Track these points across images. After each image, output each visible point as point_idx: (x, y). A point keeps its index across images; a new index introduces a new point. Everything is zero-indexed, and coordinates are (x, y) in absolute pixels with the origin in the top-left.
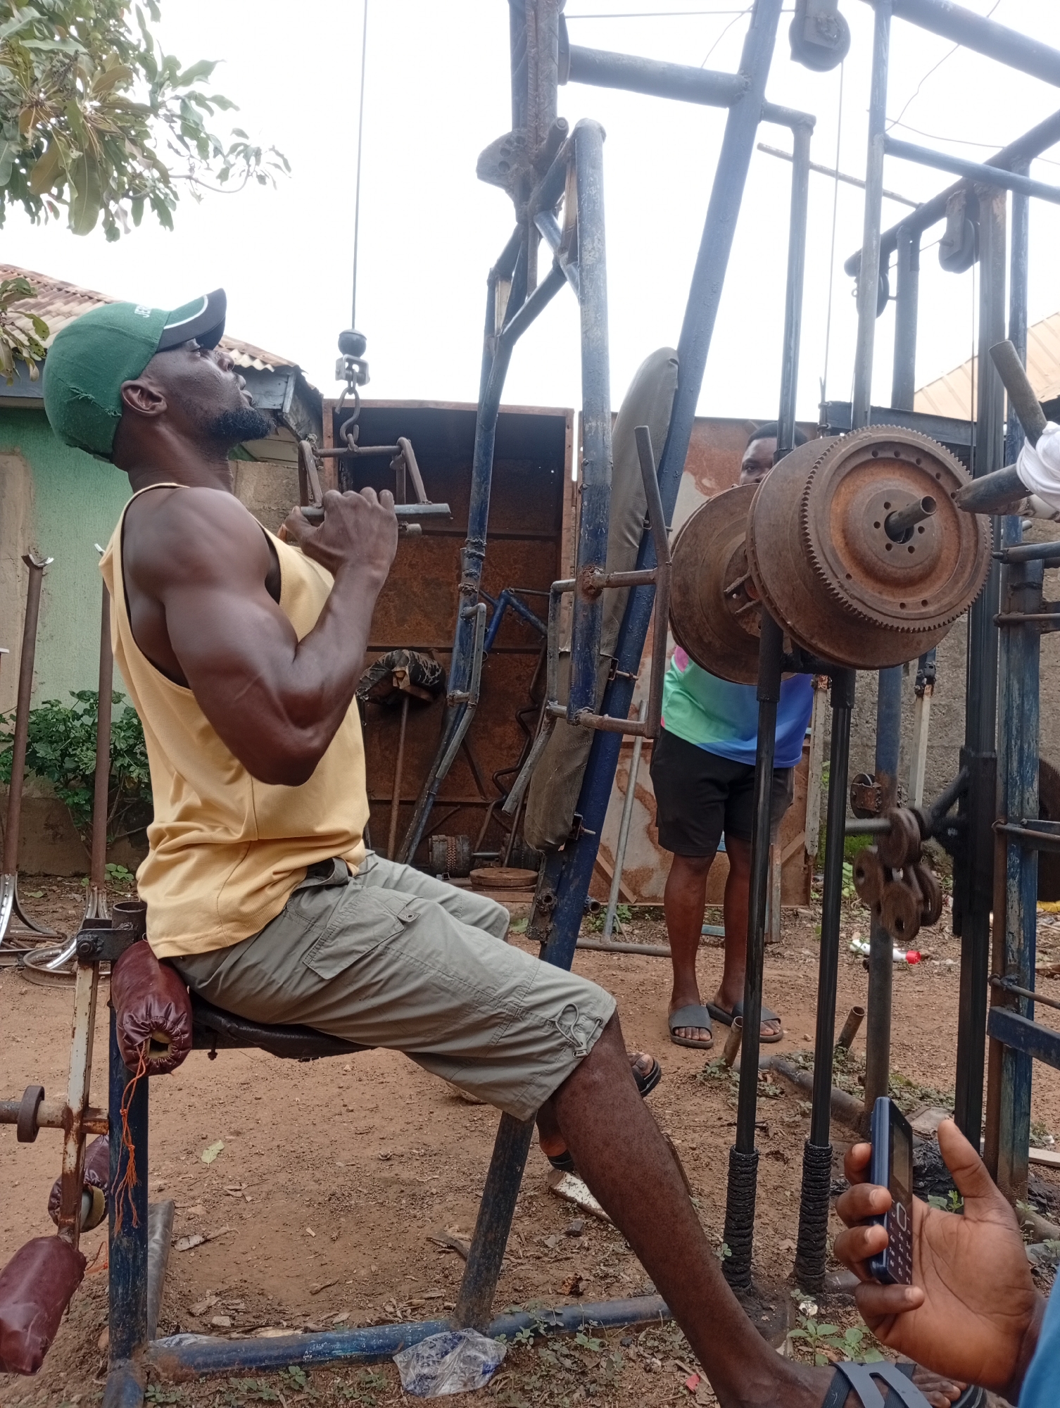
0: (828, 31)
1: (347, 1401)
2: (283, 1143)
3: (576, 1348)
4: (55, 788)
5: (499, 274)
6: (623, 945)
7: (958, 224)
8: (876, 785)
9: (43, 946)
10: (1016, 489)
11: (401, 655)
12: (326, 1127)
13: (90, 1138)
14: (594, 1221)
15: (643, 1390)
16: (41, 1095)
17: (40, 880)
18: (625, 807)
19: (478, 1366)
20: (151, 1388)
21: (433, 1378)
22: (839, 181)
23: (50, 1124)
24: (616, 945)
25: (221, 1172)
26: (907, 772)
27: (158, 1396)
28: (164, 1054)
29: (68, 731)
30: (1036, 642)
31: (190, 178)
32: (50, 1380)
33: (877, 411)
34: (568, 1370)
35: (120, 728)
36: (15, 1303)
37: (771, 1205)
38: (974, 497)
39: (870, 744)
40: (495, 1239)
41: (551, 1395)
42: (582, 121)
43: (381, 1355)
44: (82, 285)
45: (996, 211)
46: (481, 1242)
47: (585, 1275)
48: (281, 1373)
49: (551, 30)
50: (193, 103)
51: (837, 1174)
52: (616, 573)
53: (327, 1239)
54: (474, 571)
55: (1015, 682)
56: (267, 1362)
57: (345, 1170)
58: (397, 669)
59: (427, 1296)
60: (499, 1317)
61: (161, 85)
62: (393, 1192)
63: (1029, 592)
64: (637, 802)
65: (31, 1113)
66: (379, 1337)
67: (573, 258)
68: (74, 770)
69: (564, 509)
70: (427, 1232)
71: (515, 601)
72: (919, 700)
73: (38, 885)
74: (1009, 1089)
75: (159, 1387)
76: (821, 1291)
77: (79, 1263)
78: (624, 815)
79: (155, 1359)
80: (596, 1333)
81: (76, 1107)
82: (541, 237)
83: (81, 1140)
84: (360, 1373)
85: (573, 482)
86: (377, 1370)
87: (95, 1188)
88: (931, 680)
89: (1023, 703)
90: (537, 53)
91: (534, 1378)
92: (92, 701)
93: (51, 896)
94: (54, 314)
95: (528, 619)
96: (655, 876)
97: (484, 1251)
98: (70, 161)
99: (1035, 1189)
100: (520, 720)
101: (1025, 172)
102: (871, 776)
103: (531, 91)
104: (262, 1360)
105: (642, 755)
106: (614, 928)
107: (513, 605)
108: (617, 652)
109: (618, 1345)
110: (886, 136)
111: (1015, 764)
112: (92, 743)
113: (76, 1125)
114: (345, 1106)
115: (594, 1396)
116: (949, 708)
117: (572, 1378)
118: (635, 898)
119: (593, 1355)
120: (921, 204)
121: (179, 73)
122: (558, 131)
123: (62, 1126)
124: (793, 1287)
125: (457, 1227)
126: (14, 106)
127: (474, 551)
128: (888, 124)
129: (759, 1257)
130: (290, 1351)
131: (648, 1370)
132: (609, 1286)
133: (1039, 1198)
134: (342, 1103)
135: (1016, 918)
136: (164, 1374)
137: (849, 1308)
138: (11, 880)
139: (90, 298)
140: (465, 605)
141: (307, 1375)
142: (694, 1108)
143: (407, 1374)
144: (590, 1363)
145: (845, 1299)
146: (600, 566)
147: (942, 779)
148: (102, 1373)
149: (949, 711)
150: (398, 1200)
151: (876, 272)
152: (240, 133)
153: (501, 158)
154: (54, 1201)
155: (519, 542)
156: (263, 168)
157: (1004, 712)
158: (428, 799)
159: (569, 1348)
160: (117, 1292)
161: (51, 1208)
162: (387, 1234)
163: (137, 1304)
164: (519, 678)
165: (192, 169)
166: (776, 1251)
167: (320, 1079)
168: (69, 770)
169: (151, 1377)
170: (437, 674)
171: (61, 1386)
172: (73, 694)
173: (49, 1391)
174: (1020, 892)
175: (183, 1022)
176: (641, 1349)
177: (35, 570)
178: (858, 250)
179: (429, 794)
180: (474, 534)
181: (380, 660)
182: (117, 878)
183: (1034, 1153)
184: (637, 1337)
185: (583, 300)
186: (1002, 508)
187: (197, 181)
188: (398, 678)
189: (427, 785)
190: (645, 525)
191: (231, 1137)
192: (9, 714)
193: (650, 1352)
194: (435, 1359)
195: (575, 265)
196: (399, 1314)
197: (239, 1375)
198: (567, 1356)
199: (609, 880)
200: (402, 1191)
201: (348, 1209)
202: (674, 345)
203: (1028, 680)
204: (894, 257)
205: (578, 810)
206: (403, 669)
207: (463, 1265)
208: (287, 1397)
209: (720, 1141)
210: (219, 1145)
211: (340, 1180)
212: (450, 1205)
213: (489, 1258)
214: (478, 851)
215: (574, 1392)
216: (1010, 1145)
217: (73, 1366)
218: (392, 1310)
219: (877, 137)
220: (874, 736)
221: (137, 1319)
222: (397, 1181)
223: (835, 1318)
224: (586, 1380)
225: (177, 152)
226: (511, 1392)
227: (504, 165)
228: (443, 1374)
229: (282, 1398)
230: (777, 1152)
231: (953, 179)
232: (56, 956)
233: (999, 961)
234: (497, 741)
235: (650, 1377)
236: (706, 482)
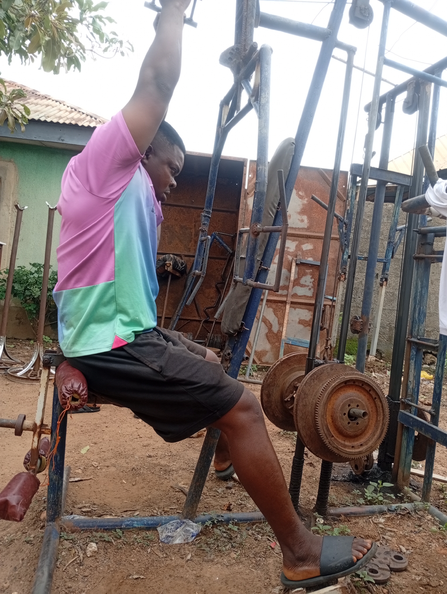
0: (365, 13)
1: (138, 543)
2: (114, 448)
3: (228, 530)
4: (21, 303)
5: (224, 103)
6: (253, 380)
7: (411, 94)
8: (361, 320)
9: (15, 366)
10: (424, 204)
11: (170, 257)
12: (131, 443)
13: (43, 436)
14: (237, 484)
15: (254, 546)
16: (25, 418)
17: (13, 340)
18: (258, 325)
19: (190, 534)
20: (62, 533)
21: (172, 537)
22: (365, 73)
23: (28, 429)
24: (250, 380)
25: (88, 457)
26: (373, 319)
27: (65, 536)
28: (77, 403)
29: (28, 279)
30: (429, 266)
31: (92, 51)
32: (22, 529)
33: (373, 169)
34: (225, 537)
35: (50, 279)
36: (14, 495)
37: (307, 483)
38: (408, 206)
39: (359, 306)
40: (200, 485)
41: (218, 546)
42: (264, 45)
43: (152, 527)
44: (42, 92)
45: (427, 90)
46: (194, 486)
47: (233, 503)
48: (113, 531)
49: (253, 6)
50: (97, 20)
51: (334, 473)
52: (266, 227)
53: (131, 485)
54: (206, 222)
55: (419, 282)
56: (108, 527)
57: (138, 459)
58: (167, 262)
59: (170, 508)
60: (199, 516)
61: (85, 11)
62: (157, 469)
63: (428, 246)
64: (263, 323)
65: (21, 424)
66: (152, 520)
67: (257, 99)
68: (30, 296)
69: (241, 200)
70: (172, 484)
71: (217, 237)
72: (381, 287)
73: (12, 342)
74: (405, 443)
75: (65, 533)
76: (325, 515)
77: (37, 483)
78: (257, 328)
79: (64, 523)
80: (236, 524)
81: (38, 423)
82: (243, 89)
83: (39, 436)
84: (144, 534)
85: (245, 189)
86: (150, 533)
87: (42, 456)
88: (386, 280)
89: (422, 290)
90: (247, 14)
91: (212, 539)
92: (38, 267)
93: (17, 347)
94: (30, 103)
95: (223, 245)
96: (268, 354)
97: (195, 489)
98: (44, 42)
99: (412, 483)
100: (216, 287)
101: (439, 76)
102: (359, 317)
103: (243, 30)
104: (105, 526)
105: (266, 304)
106: (250, 374)
107: (217, 239)
108: (263, 259)
109: (245, 529)
110: (384, 57)
111: (417, 315)
112: (38, 285)
113: (38, 430)
114: (139, 435)
115: (234, 548)
116: (393, 294)
117: (226, 541)
118: (260, 362)
119: (235, 532)
120: (397, 85)
121: (93, 6)
122: (253, 48)
123: (32, 430)
124: (315, 512)
125: (183, 483)
126: (23, 16)
127: (206, 215)
128: (386, 51)
129: (302, 501)
130: (117, 524)
131: (256, 539)
132: (242, 508)
133: (414, 487)
134: (137, 434)
135: (412, 375)
136: (67, 529)
137: (336, 522)
138: (3, 338)
139: (46, 98)
140: (202, 236)
141: (123, 533)
142: (279, 445)
143: (162, 535)
144: (234, 535)
145: (334, 518)
146: (260, 224)
147: (388, 323)
148: (42, 527)
149: (393, 295)
150: (160, 472)
151: (376, 112)
152: (114, 33)
153: (229, 56)
154: (26, 460)
155: (221, 213)
156: (124, 49)
157: (414, 294)
158: (177, 317)
159: (226, 529)
160: (50, 496)
161: (25, 463)
162: (154, 484)
163: (58, 501)
164: (217, 269)
165: (93, 47)
166: (308, 500)
167: (129, 424)
168: (27, 296)
169: (62, 529)
170: (184, 266)
171: (27, 531)
172: (31, 264)
173: (22, 533)
174: (415, 365)
175: (85, 391)
176: (254, 531)
177: (20, 211)
178: (370, 102)
179: (177, 315)
180: (207, 207)
181: (161, 258)
182: (45, 341)
183: (412, 470)
184: (252, 527)
185: (260, 118)
186: (419, 211)
187: (95, 52)
188: (167, 266)
189: (177, 311)
190: (277, 208)
191: (93, 445)
192: (3, 271)
193: (257, 533)
194: (173, 530)
195: (257, 103)
196: (159, 513)
197: (97, 531)
198: (224, 532)
199: (249, 354)
200: (161, 468)
201: (139, 474)
202: (294, 136)
203: (424, 282)
204: (384, 105)
205: (243, 320)
206: (170, 262)
207: (185, 497)
208: (115, 540)
209: (288, 458)
210: (88, 447)
211: (136, 463)
212: (180, 475)
213: (197, 492)
214: (196, 340)
215: (227, 545)
216: (403, 465)
217: (31, 525)
218: (156, 512)
219: (381, 57)
220: (362, 303)
221: (58, 507)
222: (159, 465)
223: (330, 525)
224: (232, 541)
225: (90, 40)
226: (202, 544)
227: (230, 59)
228: (176, 536)
229: (113, 541)
230: (311, 463)
231: (410, 76)
232: (21, 370)
233: (405, 392)
234: (207, 295)
235: (257, 542)
236: (300, 193)
